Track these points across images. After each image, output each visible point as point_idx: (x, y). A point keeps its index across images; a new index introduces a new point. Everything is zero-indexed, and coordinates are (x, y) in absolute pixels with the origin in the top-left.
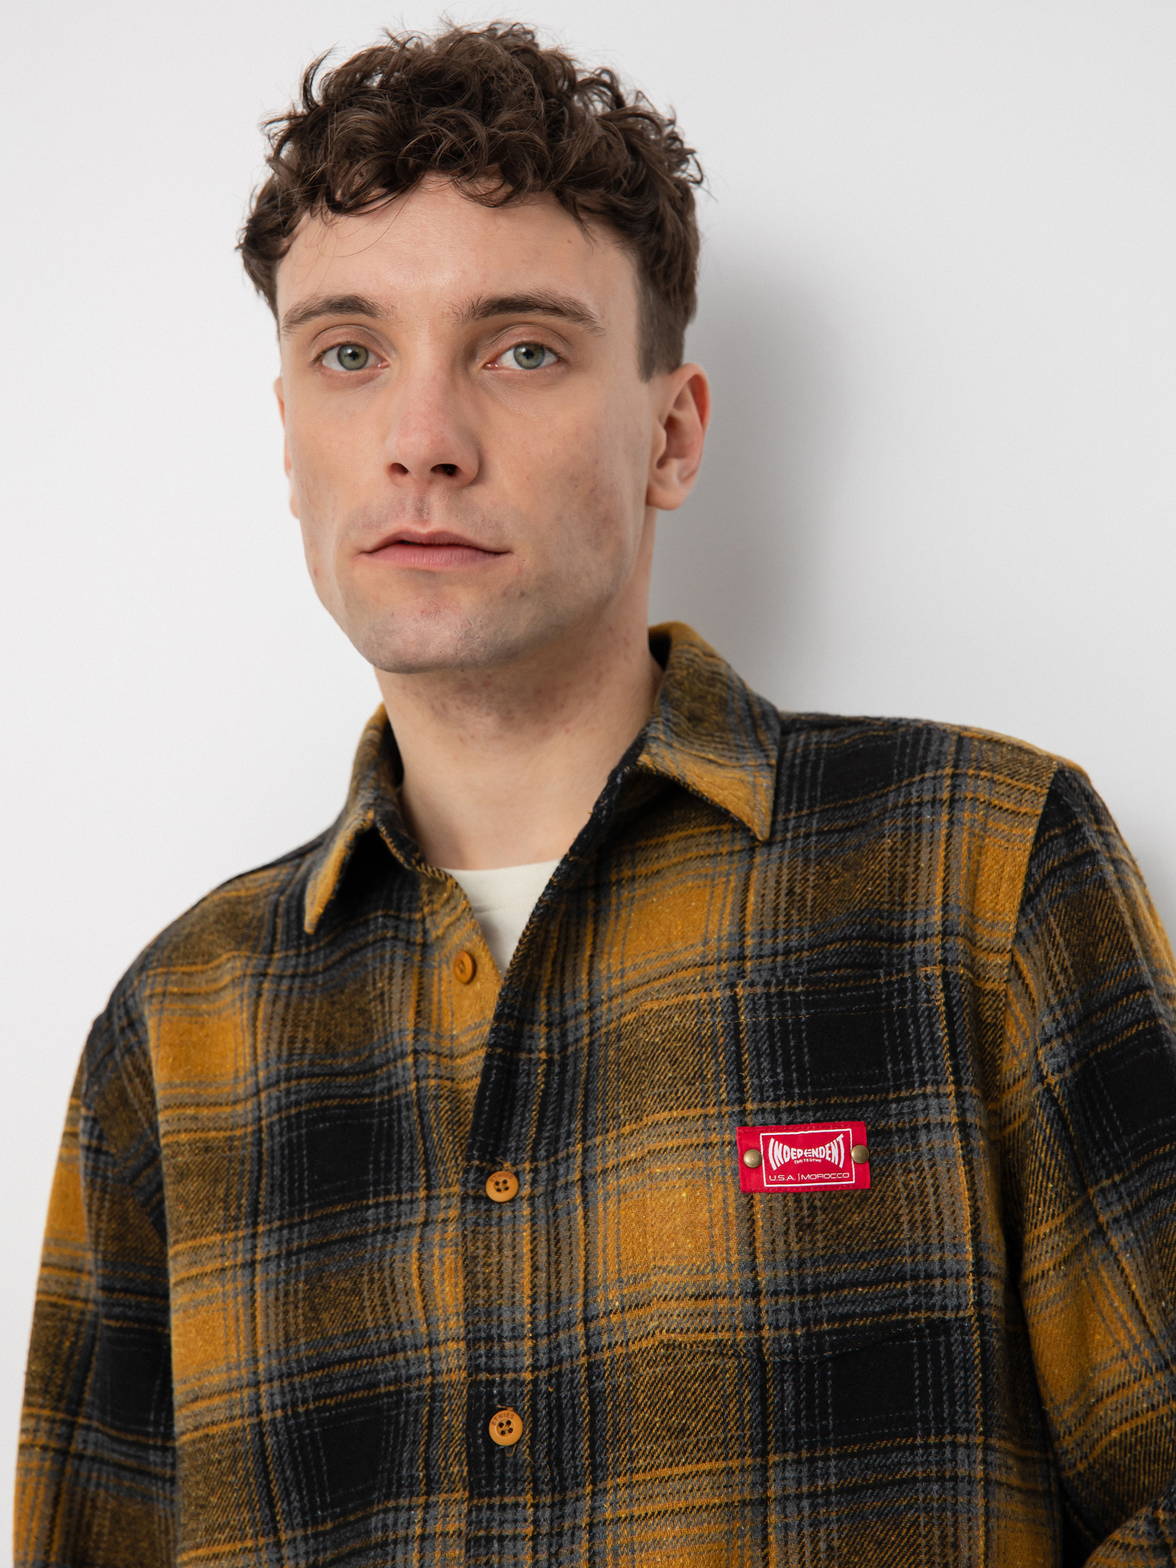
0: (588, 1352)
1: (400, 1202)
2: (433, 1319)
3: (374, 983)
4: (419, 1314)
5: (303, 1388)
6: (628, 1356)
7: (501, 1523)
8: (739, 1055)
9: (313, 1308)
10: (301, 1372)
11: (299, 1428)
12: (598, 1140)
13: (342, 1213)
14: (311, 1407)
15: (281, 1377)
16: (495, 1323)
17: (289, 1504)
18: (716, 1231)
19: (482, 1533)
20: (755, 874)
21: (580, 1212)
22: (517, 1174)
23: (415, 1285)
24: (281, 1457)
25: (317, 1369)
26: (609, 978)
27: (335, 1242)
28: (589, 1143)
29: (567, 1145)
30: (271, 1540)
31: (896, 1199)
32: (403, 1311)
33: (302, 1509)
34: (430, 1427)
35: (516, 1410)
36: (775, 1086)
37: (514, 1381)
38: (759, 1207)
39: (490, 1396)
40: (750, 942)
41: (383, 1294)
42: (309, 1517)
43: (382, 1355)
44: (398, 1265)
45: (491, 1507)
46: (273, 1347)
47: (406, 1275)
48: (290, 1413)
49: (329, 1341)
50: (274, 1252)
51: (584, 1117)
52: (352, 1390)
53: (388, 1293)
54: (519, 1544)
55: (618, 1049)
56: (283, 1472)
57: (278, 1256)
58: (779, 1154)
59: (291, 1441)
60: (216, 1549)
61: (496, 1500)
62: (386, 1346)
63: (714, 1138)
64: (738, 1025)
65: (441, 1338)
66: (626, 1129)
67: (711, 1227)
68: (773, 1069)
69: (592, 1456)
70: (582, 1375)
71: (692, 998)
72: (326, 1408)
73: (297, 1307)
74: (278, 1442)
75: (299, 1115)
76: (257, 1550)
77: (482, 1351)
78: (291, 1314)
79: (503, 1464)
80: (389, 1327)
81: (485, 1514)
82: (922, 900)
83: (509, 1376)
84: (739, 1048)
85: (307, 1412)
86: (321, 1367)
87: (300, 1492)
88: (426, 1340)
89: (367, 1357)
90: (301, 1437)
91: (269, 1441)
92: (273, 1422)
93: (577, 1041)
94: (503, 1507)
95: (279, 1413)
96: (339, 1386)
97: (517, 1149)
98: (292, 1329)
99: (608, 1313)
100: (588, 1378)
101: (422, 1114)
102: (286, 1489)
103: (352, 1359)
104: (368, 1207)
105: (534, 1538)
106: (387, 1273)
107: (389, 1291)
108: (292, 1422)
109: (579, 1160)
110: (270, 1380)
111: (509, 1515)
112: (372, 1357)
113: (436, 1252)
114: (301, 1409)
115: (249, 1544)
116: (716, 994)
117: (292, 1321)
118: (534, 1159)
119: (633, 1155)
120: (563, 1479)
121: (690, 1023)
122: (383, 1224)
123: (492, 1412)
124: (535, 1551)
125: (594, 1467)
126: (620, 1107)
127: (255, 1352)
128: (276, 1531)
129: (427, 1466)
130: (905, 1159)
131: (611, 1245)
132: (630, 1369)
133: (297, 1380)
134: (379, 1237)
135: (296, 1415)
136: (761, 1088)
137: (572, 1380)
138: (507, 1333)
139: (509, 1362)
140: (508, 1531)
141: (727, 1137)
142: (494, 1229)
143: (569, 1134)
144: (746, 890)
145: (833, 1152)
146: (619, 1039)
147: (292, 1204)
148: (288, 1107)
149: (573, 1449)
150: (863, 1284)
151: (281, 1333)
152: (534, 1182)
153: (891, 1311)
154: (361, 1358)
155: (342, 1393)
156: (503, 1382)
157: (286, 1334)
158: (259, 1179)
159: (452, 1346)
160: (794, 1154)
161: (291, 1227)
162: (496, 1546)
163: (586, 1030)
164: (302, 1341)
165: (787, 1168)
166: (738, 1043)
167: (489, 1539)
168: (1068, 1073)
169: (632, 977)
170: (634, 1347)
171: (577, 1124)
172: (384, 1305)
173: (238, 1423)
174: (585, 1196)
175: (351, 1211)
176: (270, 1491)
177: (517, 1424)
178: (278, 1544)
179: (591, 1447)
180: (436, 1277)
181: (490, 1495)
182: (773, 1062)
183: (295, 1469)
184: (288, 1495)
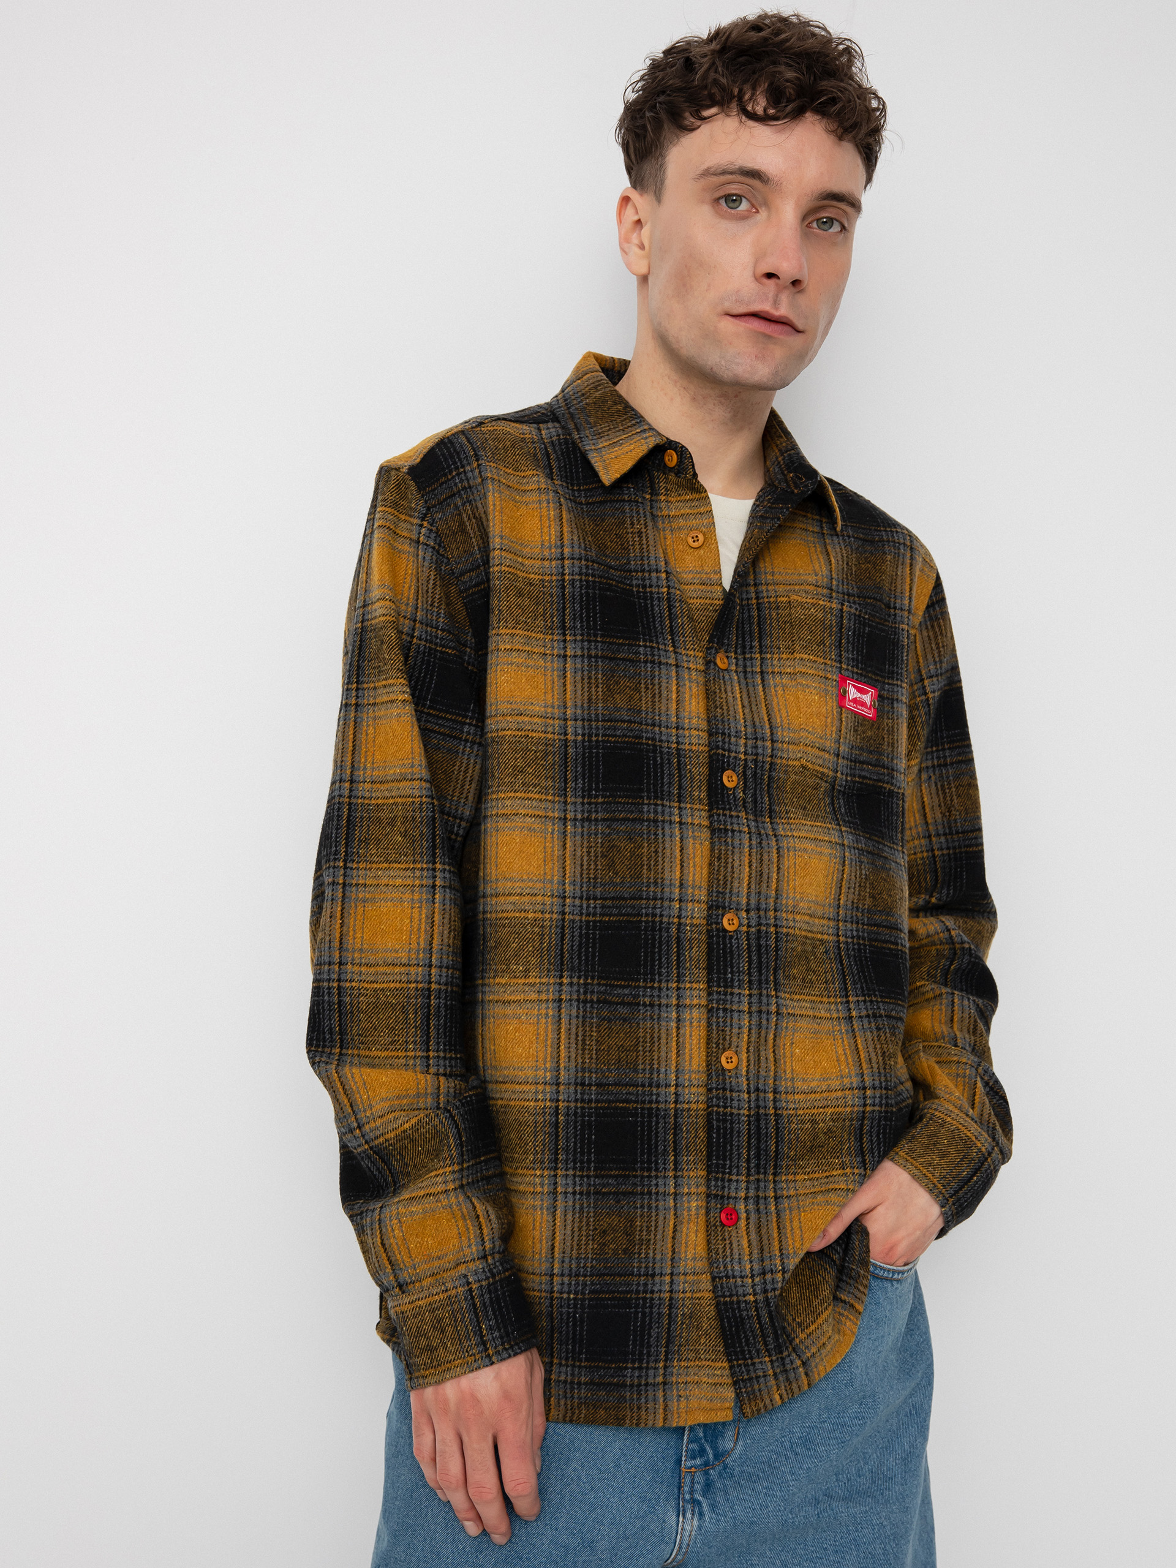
0: (771, 756)
1: (659, 649)
2: (681, 715)
3: (632, 524)
4: (673, 711)
5: (597, 728)
6: (788, 766)
7: (732, 824)
8: (841, 640)
9: (609, 690)
10: (597, 721)
11: (590, 748)
12: (769, 656)
13: (622, 644)
14: (600, 739)
15: (583, 720)
16: (727, 727)
17: (576, 784)
18: (829, 720)
19: (722, 827)
20: (829, 548)
21: (760, 688)
22: (727, 657)
23: (674, 696)
24: (577, 760)
25: (608, 721)
26: (766, 574)
27: (620, 659)
28: (763, 656)
29: (751, 652)
30: (562, 799)
31: (883, 729)
32: (663, 709)
33: (583, 789)
34: (679, 769)
35: (734, 771)
36: (853, 659)
37: (735, 758)
38: (844, 715)
39: (724, 762)
40: (834, 583)
41: (654, 696)
42: (586, 793)
43: (647, 724)
44: (664, 685)
45: (725, 815)
46: (579, 703)
47: (669, 691)
48: (586, 739)
49: (619, 710)
50: (579, 653)
51: (760, 641)
52: (626, 736)
53: (656, 696)
54: (743, 835)
55: (778, 614)
56: (576, 767)
57: (583, 656)
58: (853, 693)
59: (584, 754)
60: (530, 795)
61: (727, 812)
62: (650, 721)
63: (829, 676)
64: (842, 624)
65: (686, 726)
66: (784, 656)
67: (827, 717)
68: (853, 651)
69: (770, 805)
70: (768, 766)
71: (821, 602)
72: (608, 741)
73: (597, 686)
74: (576, 752)
75: (594, 582)
76: (553, 802)
77: (720, 739)
78: (593, 689)
79: (729, 796)
80: (653, 712)
81: (722, 818)
82: (899, 590)
83: (733, 754)
84: (841, 636)
85: (597, 741)
86: (610, 720)
87: (584, 780)
88: (674, 725)
89: (638, 723)
90: (591, 753)
91: (570, 750)
92: (575, 741)
93: (748, 599)
94: (731, 816)
95: (580, 738)
96: (618, 733)
97: (728, 645)
98: (594, 697)
99: (782, 742)
100: (770, 769)
101: (670, 608)
102: (576, 776)
103: (630, 722)
104: (640, 646)
105: (749, 833)
106: (657, 687)
107: (657, 696)
108: (587, 744)
109: (759, 663)
110: (576, 720)
111: (735, 820)
112: (641, 724)
113: (687, 683)
114: (594, 739)
115: (550, 798)
116: (834, 606)
117: (594, 693)
118: (736, 653)
119: (789, 670)
120: (756, 811)
121: (820, 615)
122: (650, 658)
123: (724, 770)
124: (750, 839)
125: (771, 811)
126: (781, 644)
127: (565, 703)
128: (566, 796)
129: (680, 788)
130: (888, 712)
131: (783, 711)
132: (786, 772)
133: (594, 724)
134: (649, 665)
135: (590, 741)
136: (848, 659)
137: (762, 766)
138: (733, 733)
139: (733, 748)
140: (736, 828)
141: (834, 677)
142: (722, 681)
143: (751, 647)
144: (828, 554)
145: (867, 698)
146: (778, 608)
147: (589, 628)
148: (587, 575)
149: (762, 798)
150: (871, 765)
151: (586, 698)
152: (737, 664)
153: (879, 781)
154: (635, 722)
155: (619, 736)
156: (729, 757)
157: (590, 699)
158: (564, 609)
159: (694, 733)
160: (857, 695)
161: (589, 641)
162: (730, 834)
163: (753, 595)
164: (600, 705)
165: (855, 701)
166: (841, 632)
167: (726, 830)
168: (936, 694)
169: (777, 577)
170: (791, 763)
171: (756, 643)
172: (653, 702)
173: (550, 736)
174: (763, 680)
175: (629, 645)
176: (566, 775)
177: (735, 778)
178: (565, 803)
179: (769, 800)
180: (687, 696)
181: (724, 809)
182: (853, 648)
183: (583, 767)
184: (576, 780)
